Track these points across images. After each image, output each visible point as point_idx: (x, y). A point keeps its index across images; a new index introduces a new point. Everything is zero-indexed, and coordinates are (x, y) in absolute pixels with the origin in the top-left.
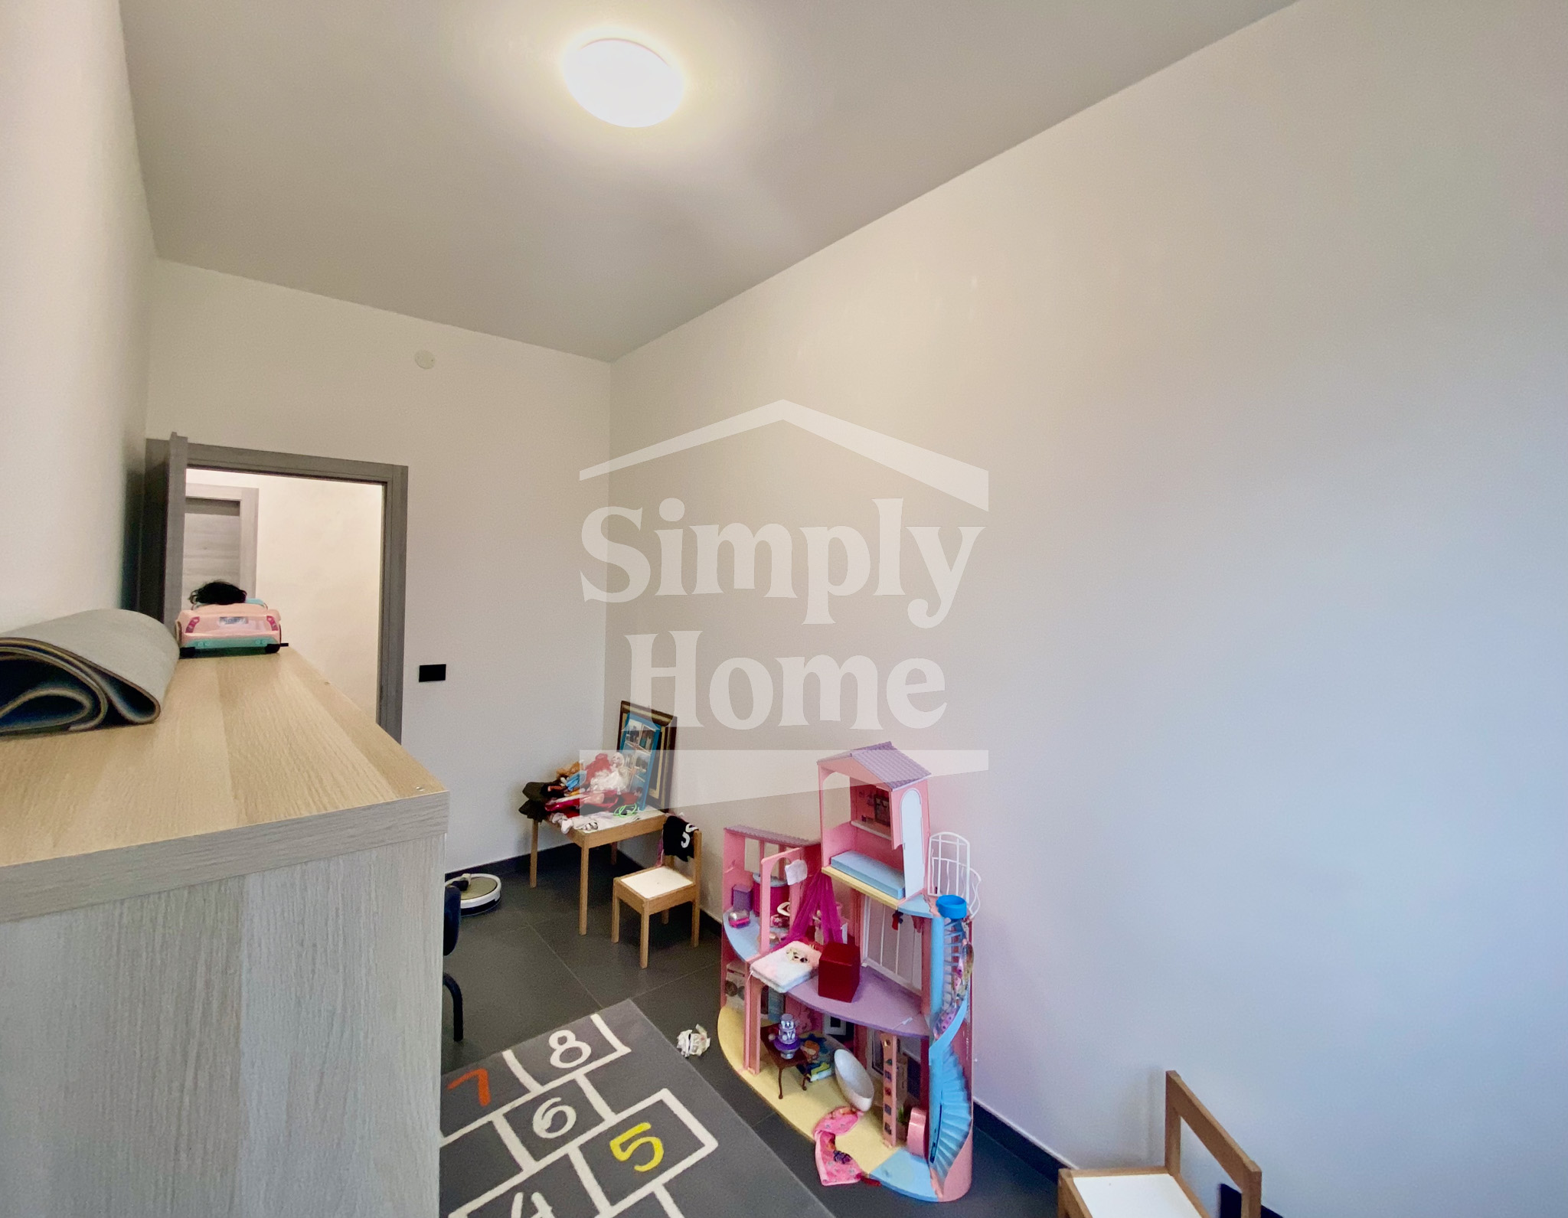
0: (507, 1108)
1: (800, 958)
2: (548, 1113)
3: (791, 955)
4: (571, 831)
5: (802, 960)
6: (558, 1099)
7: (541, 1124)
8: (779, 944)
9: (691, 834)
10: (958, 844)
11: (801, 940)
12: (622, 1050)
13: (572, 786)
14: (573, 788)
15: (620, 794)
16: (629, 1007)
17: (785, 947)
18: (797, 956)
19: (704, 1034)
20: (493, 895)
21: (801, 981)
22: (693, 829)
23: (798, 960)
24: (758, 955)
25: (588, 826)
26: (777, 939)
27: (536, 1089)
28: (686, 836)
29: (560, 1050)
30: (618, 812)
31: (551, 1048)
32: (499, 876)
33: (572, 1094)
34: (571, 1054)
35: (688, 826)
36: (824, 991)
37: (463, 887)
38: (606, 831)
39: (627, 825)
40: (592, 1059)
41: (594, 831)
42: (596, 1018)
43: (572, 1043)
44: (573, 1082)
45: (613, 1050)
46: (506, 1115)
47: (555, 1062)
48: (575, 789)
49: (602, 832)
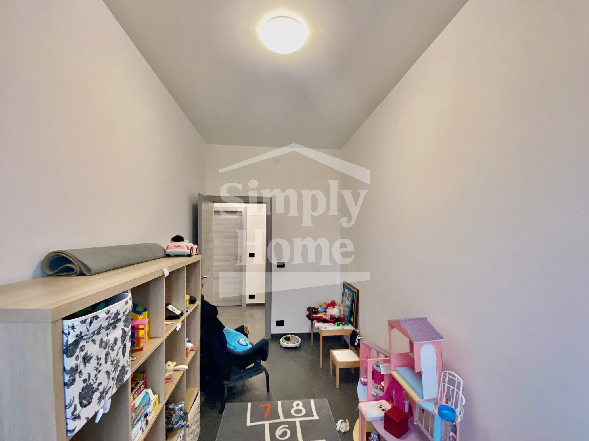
0: (271, 422)
1: (383, 408)
2: (282, 429)
3: (379, 406)
4: (318, 328)
5: (383, 410)
6: (287, 426)
7: (278, 432)
8: (377, 398)
9: (359, 340)
10: (456, 380)
11: (387, 401)
12: (316, 417)
13: (321, 311)
14: (321, 312)
15: (337, 317)
16: (325, 402)
17: (378, 401)
18: (381, 407)
19: (348, 424)
20: (297, 344)
21: (379, 419)
22: (360, 338)
23: (381, 409)
24: (366, 400)
25: (323, 327)
26: (377, 396)
27: (282, 419)
28: (357, 340)
29: (295, 408)
30: (336, 324)
31: (293, 406)
32: (300, 338)
33: (292, 426)
34: (298, 411)
35: (358, 336)
36: (387, 427)
37: (288, 339)
38: (329, 331)
39: (338, 330)
40: (304, 416)
41: (325, 329)
42: (312, 401)
43: (300, 407)
44: (295, 422)
45: (313, 416)
46: (270, 424)
47: (292, 412)
48: (322, 312)
49: (328, 330)
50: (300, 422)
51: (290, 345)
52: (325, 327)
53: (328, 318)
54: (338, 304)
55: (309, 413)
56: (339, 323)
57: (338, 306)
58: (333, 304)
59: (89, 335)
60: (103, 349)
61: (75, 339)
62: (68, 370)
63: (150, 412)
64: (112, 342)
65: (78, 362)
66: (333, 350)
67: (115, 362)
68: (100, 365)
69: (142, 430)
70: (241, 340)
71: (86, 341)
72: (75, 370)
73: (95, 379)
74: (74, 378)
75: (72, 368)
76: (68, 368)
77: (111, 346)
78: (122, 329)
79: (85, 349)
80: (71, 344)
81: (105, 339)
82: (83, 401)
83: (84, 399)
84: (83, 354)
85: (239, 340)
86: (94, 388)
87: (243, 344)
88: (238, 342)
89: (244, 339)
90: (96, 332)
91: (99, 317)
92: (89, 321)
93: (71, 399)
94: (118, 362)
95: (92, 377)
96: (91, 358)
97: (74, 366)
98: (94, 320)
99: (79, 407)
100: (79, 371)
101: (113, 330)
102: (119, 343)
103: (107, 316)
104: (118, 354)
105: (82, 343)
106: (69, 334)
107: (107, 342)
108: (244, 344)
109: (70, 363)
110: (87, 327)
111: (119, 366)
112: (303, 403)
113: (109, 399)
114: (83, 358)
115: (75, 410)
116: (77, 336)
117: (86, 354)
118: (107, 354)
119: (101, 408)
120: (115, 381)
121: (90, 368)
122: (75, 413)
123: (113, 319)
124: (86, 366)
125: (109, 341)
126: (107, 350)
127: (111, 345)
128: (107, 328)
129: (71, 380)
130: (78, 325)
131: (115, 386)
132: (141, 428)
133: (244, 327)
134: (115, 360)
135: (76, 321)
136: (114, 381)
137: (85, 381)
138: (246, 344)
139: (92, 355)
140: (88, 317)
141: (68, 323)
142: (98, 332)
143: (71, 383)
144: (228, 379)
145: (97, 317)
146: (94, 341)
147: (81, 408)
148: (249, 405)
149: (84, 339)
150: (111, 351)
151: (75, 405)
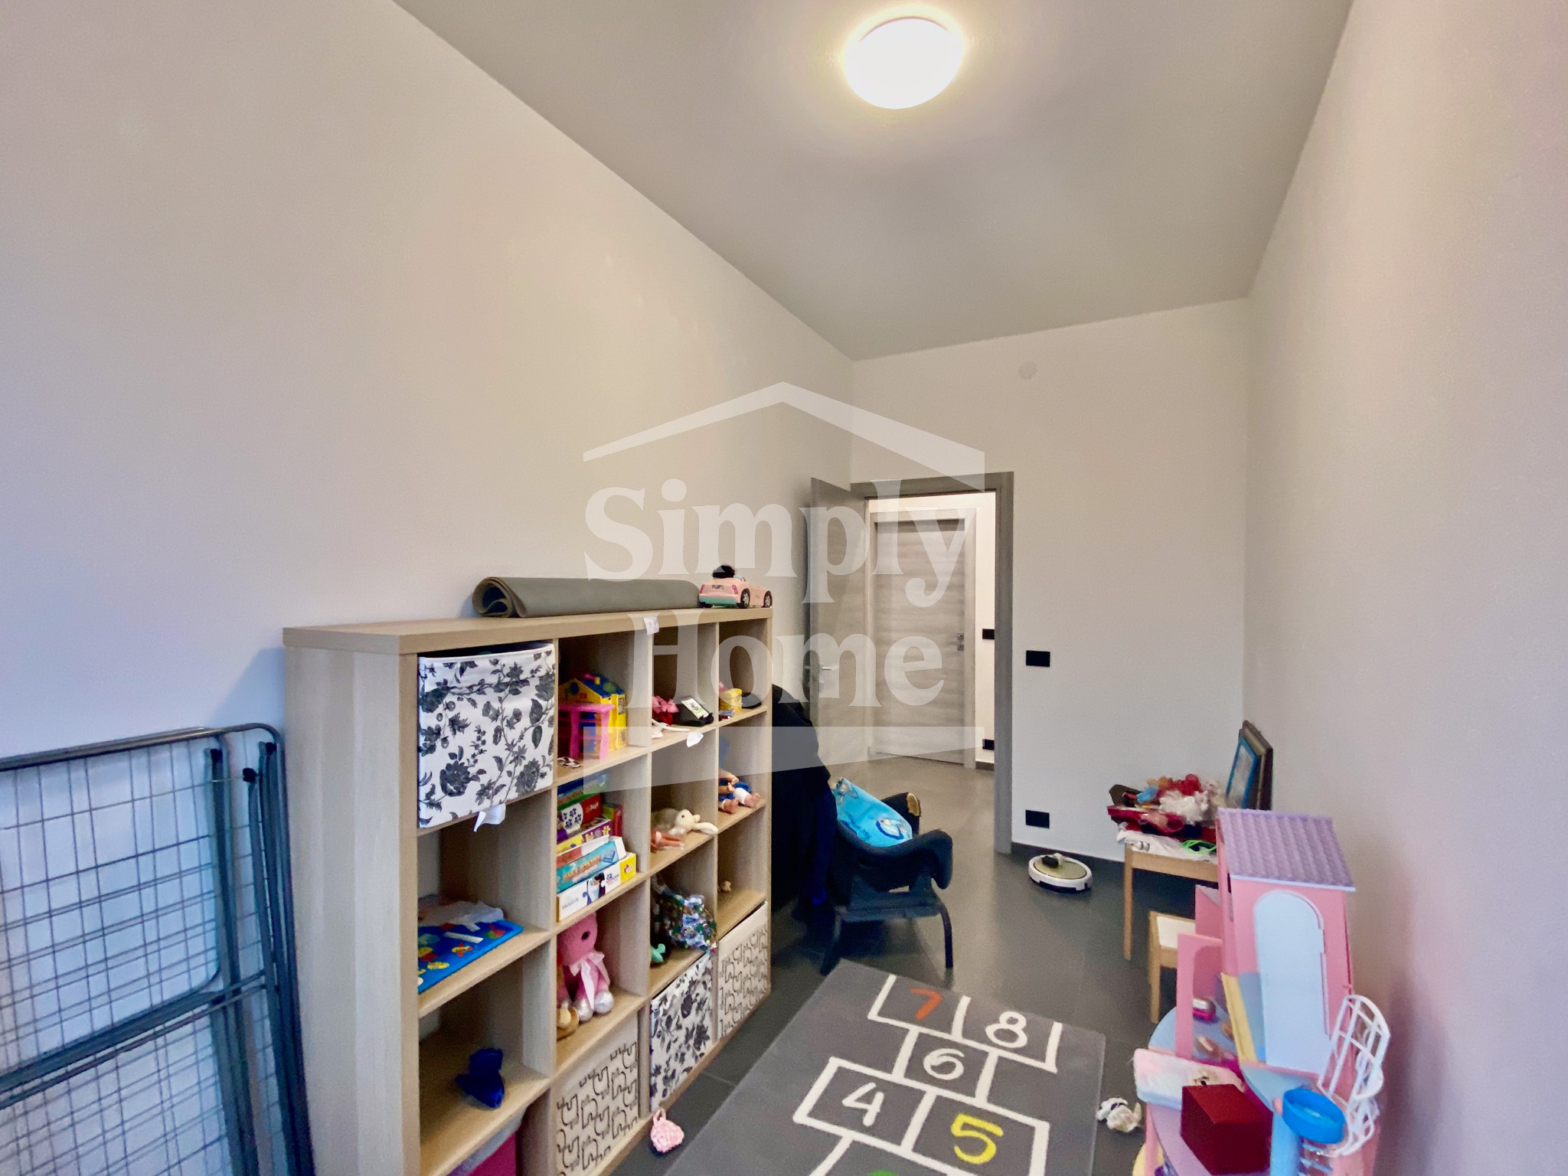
0: (925, 1031)
2: (946, 1056)
3: (1199, 1076)
6: (961, 1055)
7: (932, 1059)
12: (1050, 1065)
13: (1143, 798)
14: (1144, 801)
15: (1192, 823)
16: (1097, 1041)
18: (1206, 1080)
25: (1139, 844)
27: (956, 1035)
29: (1003, 1024)
30: (1186, 844)
31: (999, 1019)
33: (974, 1062)
34: (1011, 1036)
37: (1052, 864)
38: (1158, 857)
39: (1189, 862)
40: (1016, 1051)
41: (1143, 851)
42: (1057, 1028)
43: (1017, 1029)
44: (985, 1054)
45: (1043, 1059)
46: (921, 1035)
47: (990, 1031)
48: (1145, 803)
49: (1151, 856)
50: (1001, 1059)
51: (1057, 879)
52: (1145, 845)
53: (1157, 819)
54: (1209, 787)
55: (1036, 1049)
56: (1197, 842)
57: (1206, 792)
58: (1190, 786)
59: (461, 688)
60: (491, 720)
61: (436, 687)
62: (424, 730)
63: (610, 876)
64: (508, 712)
65: (441, 724)
66: (1159, 914)
67: (516, 749)
68: (484, 743)
69: (586, 897)
70: (887, 822)
71: (457, 696)
72: (436, 733)
73: (472, 761)
74: (433, 744)
75: (429, 728)
76: (424, 726)
77: (508, 721)
78: (533, 700)
79: (454, 708)
80: (428, 693)
81: (496, 705)
82: (448, 785)
83: (449, 782)
84: (451, 714)
85: (882, 821)
86: (469, 773)
87: (890, 833)
88: (878, 825)
89: (894, 822)
90: (475, 688)
91: (476, 666)
92: (458, 666)
93: (426, 774)
94: (522, 750)
95: (467, 754)
96: (467, 726)
97: (434, 727)
98: (468, 668)
99: (439, 789)
100: (442, 737)
101: (510, 696)
102: (525, 721)
103: (494, 668)
104: (521, 737)
105: (449, 698)
106: (426, 677)
107: (498, 711)
108: (893, 832)
109: (428, 720)
110: (455, 676)
111: (524, 758)
112: (1028, 1023)
113: (501, 803)
114: (450, 720)
115: (432, 792)
116: (438, 684)
117: (457, 716)
118: (498, 731)
119: (484, 810)
120: (515, 781)
121: (464, 740)
122: (432, 798)
123: (508, 675)
124: (455, 733)
125: (503, 711)
126: (498, 723)
127: (509, 718)
128: (499, 687)
129: (428, 746)
130: (439, 668)
131: (516, 788)
132: (585, 894)
133: (908, 799)
134: (516, 745)
135: (438, 663)
136: (513, 779)
137: (452, 756)
138: (898, 835)
139: (468, 722)
140: (459, 660)
141: (425, 662)
142: (479, 690)
143: (428, 749)
144: (846, 902)
145: (472, 665)
146: (474, 703)
147: (444, 794)
148: (892, 979)
149: (454, 694)
150: (506, 729)
151: (434, 787)
